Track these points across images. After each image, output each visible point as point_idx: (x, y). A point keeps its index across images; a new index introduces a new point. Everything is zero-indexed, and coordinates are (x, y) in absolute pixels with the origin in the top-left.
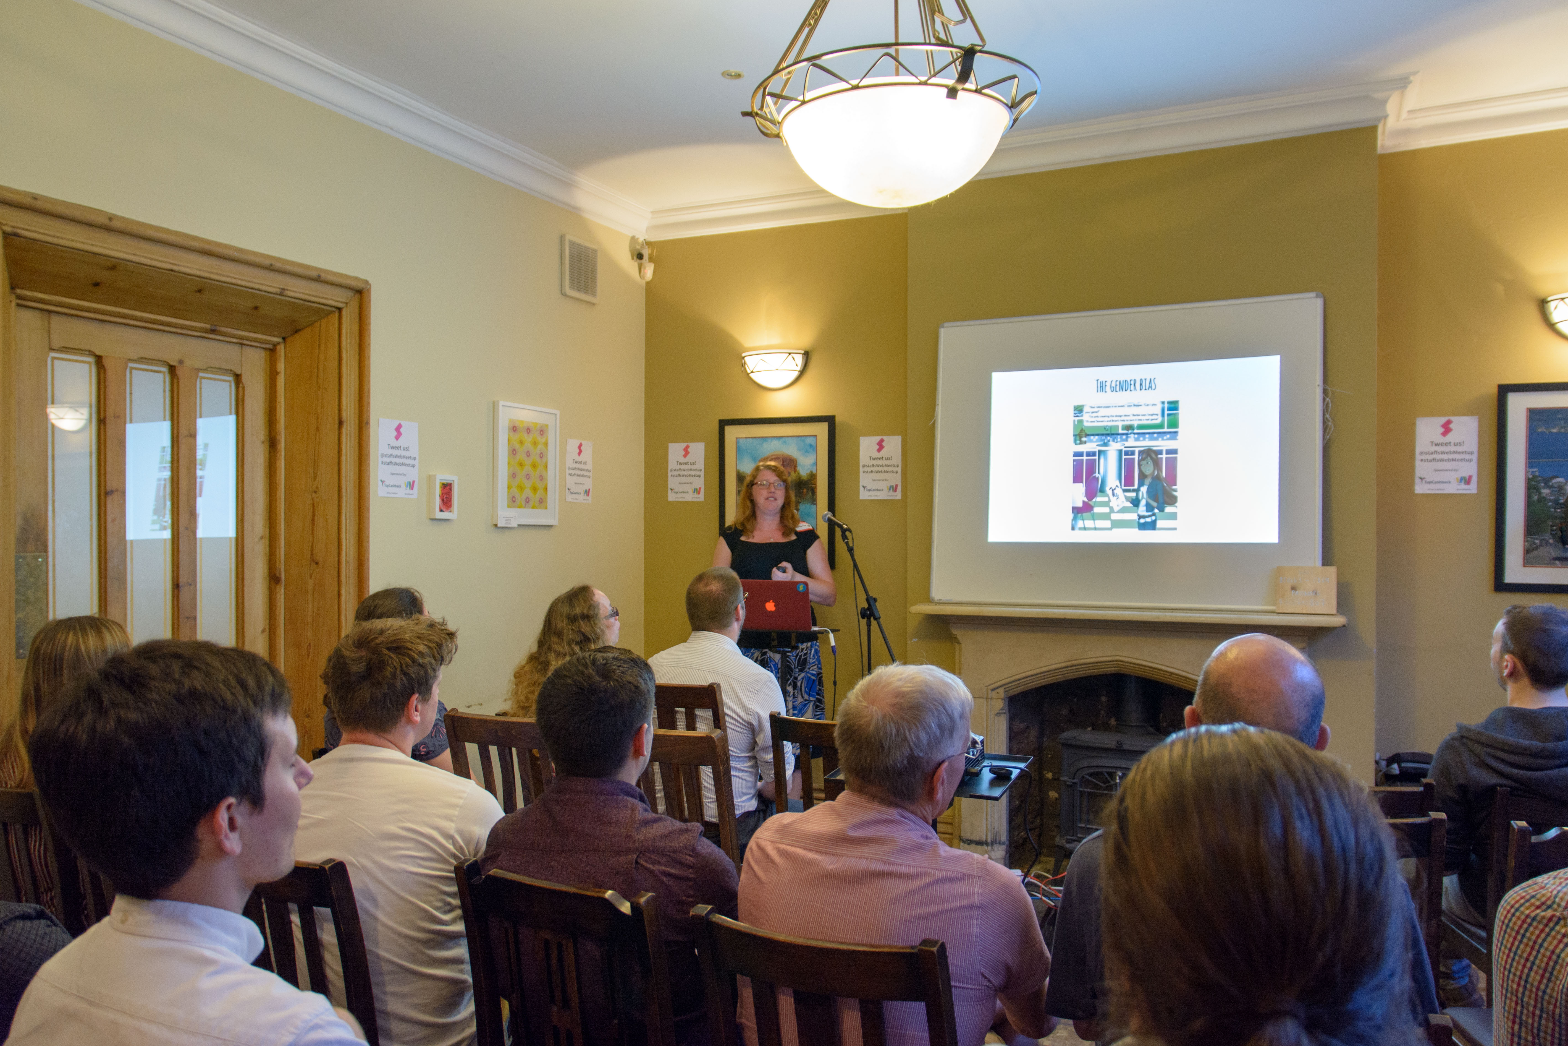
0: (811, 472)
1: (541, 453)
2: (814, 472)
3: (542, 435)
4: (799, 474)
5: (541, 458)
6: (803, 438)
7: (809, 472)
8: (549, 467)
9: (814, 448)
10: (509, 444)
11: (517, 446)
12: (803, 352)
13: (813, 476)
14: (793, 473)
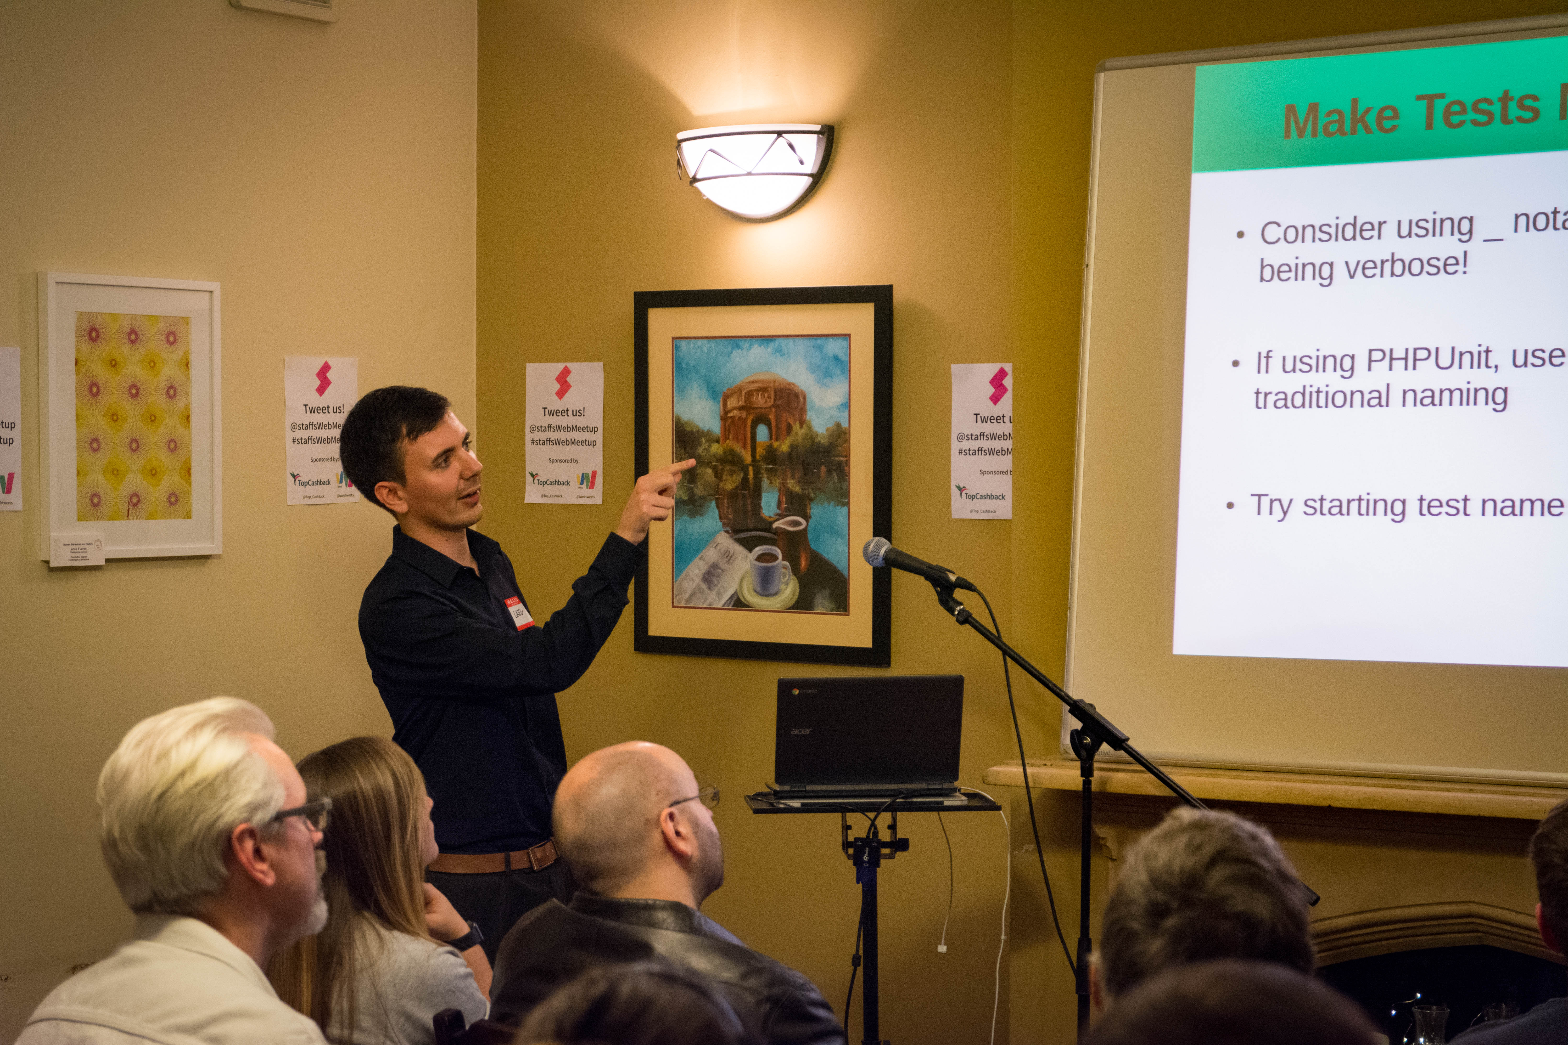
0: (838, 425)
1: (172, 387)
2: (845, 425)
3: (171, 344)
4: (810, 428)
5: (171, 397)
6: (819, 341)
7: (831, 424)
8: (193, 419)
9: (844, 365)
10: (78, 372)
11: (101, 372)
12: (818, 128)
13: (840, 435)
14: (796, 427)
